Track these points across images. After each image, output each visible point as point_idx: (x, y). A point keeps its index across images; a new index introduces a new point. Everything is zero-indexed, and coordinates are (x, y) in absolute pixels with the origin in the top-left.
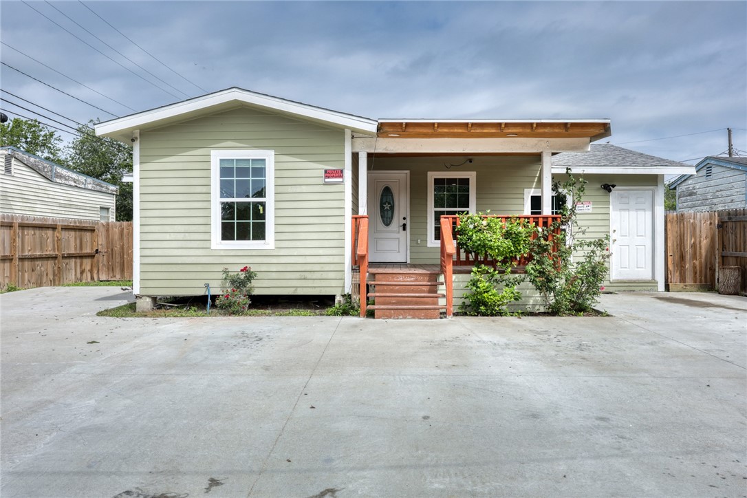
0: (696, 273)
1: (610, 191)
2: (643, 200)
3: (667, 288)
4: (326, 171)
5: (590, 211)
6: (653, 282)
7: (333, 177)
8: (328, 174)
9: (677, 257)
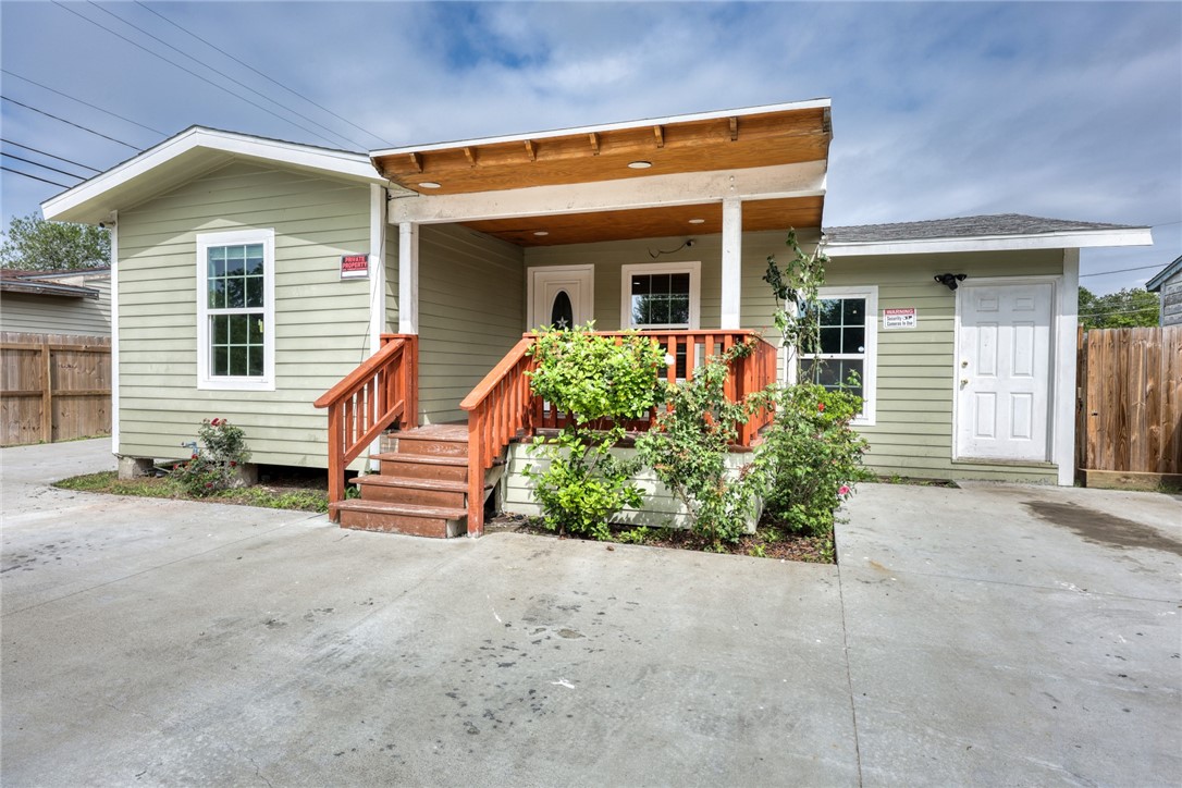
0: (1155, 451)
1: (954, 286)
2: (1030, 303)
3: (1081, 479)
4: (344, 259)
5: (914, 327)
6: (1048, 466)
7: (354, 268)
8: (348, 263)
9: (1110, 418)
